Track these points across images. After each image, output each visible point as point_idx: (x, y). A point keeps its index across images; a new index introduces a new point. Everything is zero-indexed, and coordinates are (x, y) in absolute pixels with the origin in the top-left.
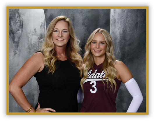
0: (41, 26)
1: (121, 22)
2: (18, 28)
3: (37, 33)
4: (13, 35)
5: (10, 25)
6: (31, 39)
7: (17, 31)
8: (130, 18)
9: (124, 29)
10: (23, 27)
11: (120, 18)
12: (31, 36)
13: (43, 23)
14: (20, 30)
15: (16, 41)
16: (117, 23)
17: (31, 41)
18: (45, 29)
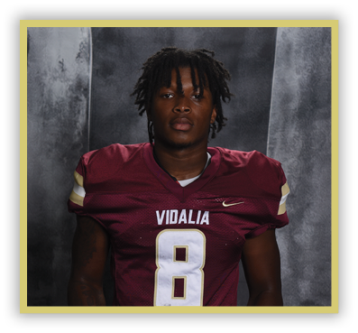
0: (79, 56)
1: (307, 50)
3: (67, 73)
6: (50, 91)
9: (312, 71)
11: (302, 39)
12: (51, 82)
13: (84, 47)
16: (294, 54)
17: (49, 95)
18: (89, 64)
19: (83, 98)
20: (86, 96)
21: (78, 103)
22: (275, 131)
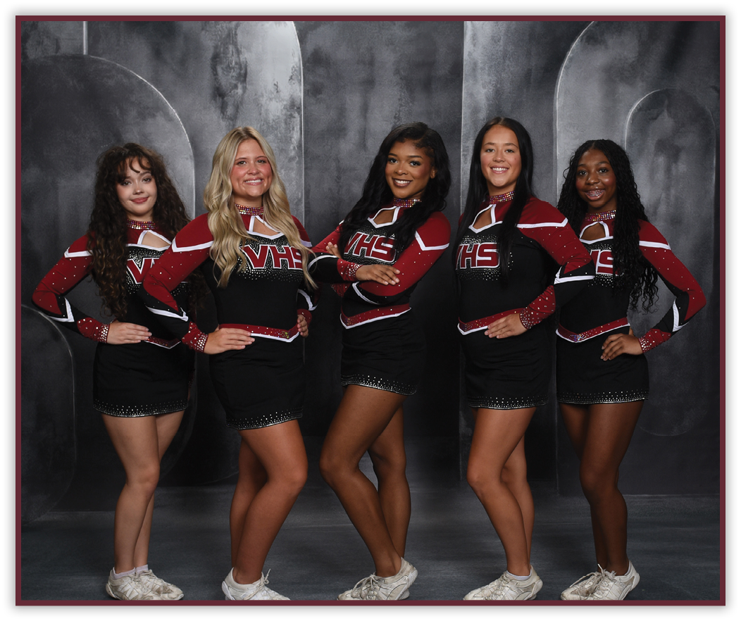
0: (291, 78)
1: (490, 67)
2: (234, 82)
3: (282, 94)
4: (223, 98)
5: (215, 75)
6: (267, 110)
7: (233, 89)
8: (511, 59)
9: (496, 86)
10: (247, 79)
11: (486, 58)
12: (268, 102)
13: (295, 70)
14: (240, 86)
15: (229, 113)
16: (479, 71)
17: (266, 114)
18: (300, 84)
19: (296, 115)
20: (299, 113)
21: (292, 119)
22: (467, 140)
